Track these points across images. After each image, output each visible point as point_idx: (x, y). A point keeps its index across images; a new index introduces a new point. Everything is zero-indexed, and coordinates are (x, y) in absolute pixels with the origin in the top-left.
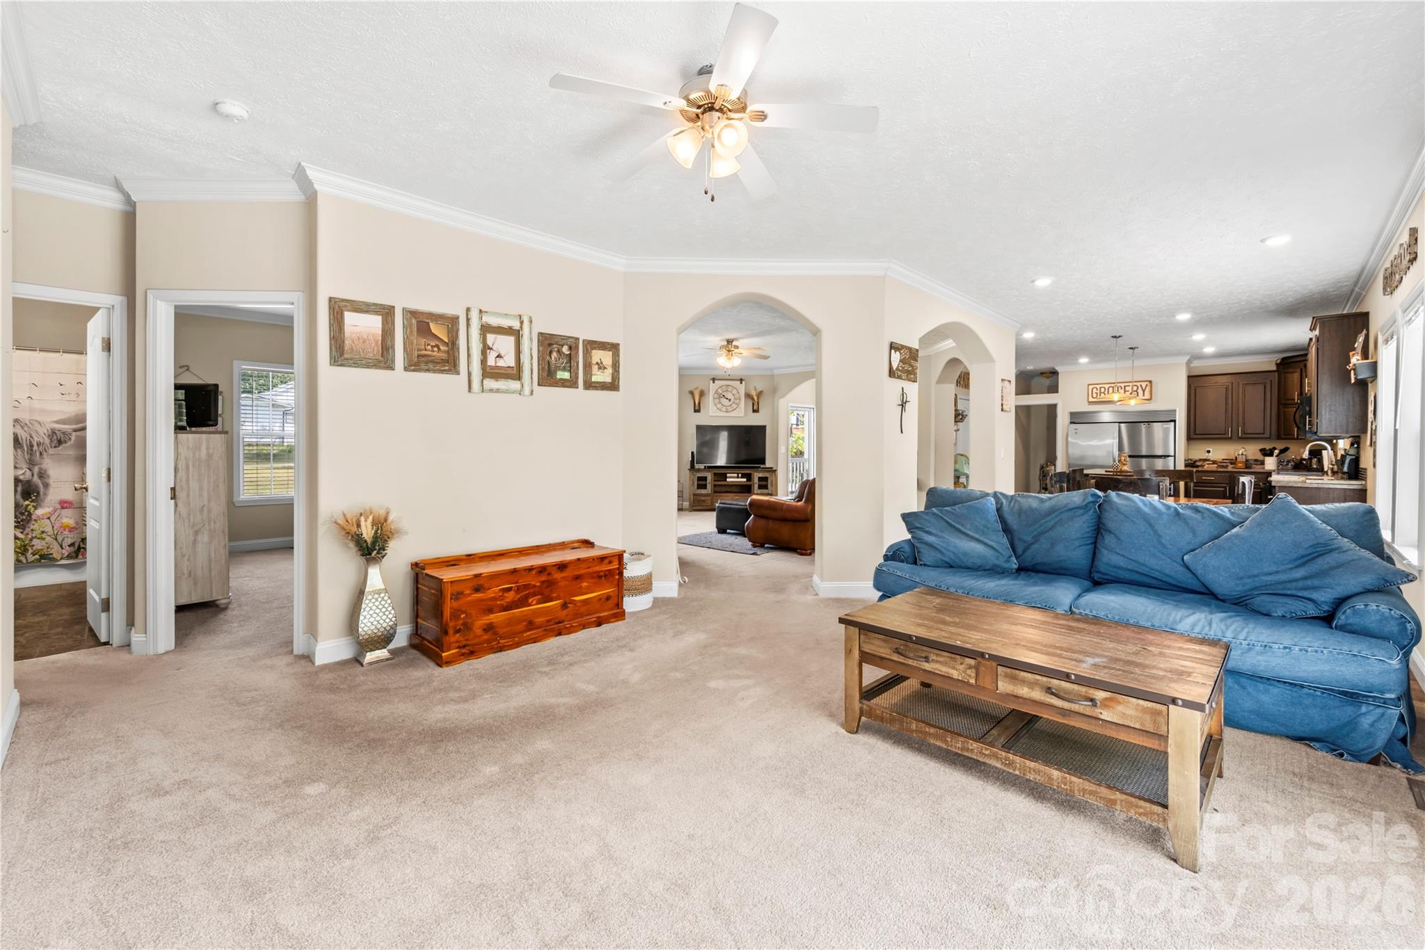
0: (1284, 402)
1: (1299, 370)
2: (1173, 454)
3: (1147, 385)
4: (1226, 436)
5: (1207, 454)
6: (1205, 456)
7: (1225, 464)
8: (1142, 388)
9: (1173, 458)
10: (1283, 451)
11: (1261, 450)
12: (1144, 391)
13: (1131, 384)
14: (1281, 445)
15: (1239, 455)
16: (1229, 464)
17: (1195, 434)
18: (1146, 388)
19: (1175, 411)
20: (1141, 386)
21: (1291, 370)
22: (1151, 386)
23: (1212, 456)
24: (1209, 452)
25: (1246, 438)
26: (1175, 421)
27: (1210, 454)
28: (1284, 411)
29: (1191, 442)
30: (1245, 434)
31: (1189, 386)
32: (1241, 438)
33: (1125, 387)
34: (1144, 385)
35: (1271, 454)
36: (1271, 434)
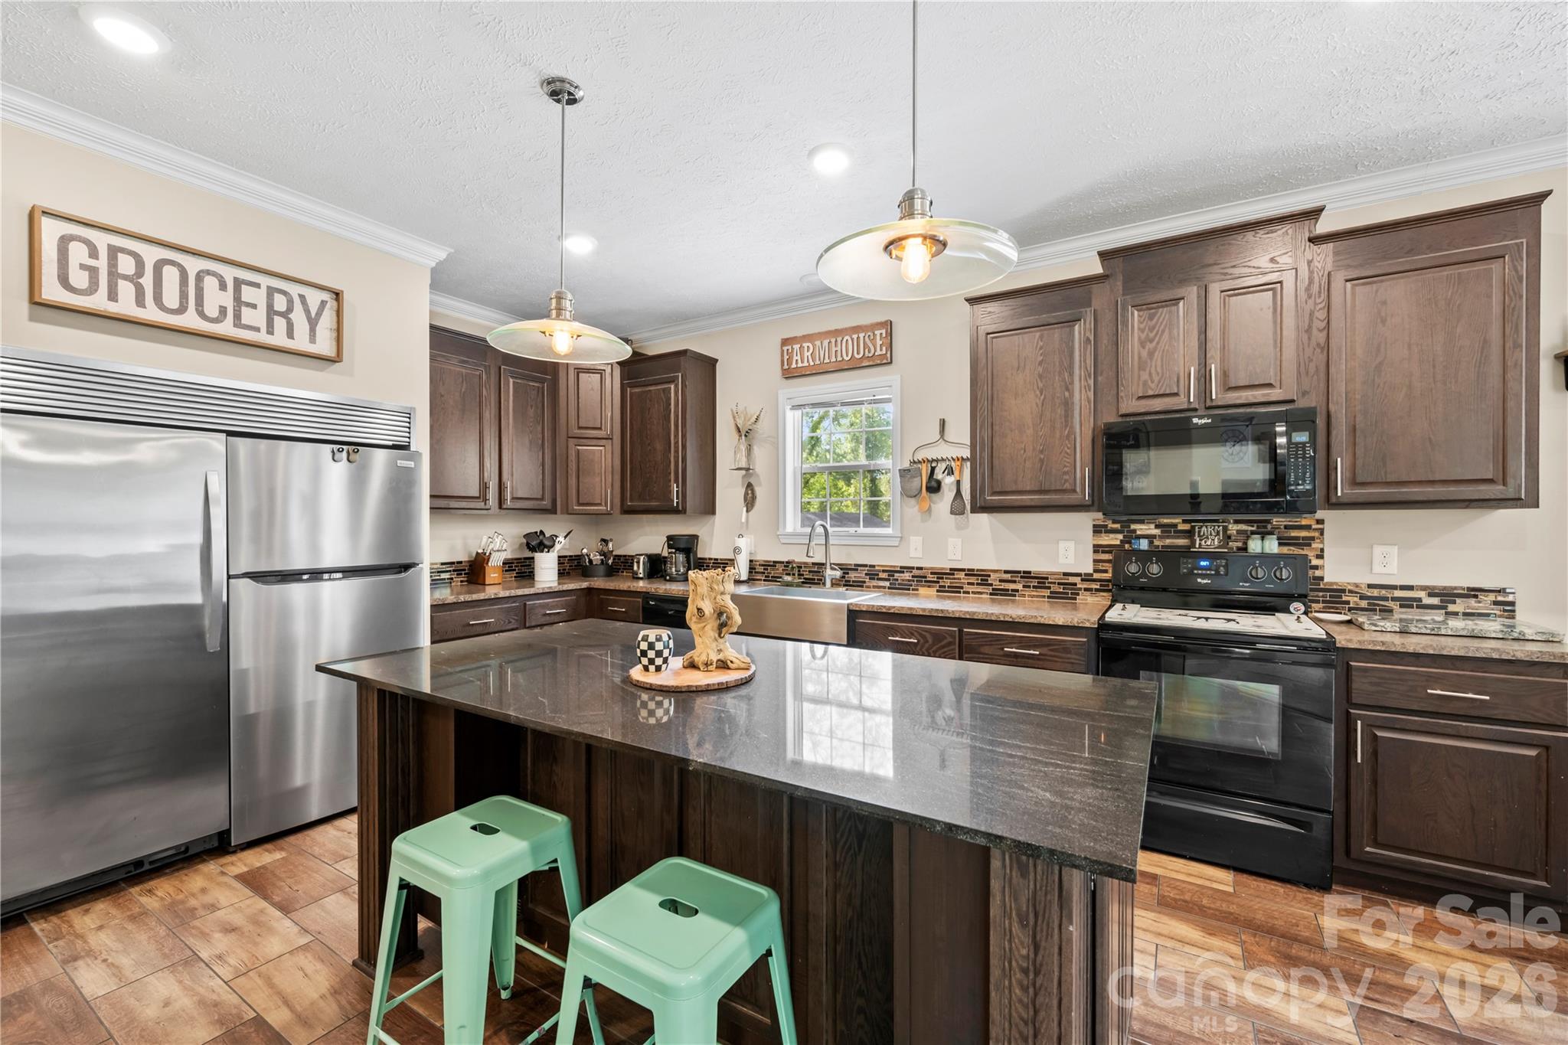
0: (576, 432)
3: (323, 303)
4: (481, 503)
8: (307, 311)
11: (528, 537)
12: (313, 323)
13: (265, 281)
18: (319, 313)
20: (302, 297)
22: (339, 313)
32: (504, 509)
33: (238, 283)
34: (315, 298)
36: (554, 501)
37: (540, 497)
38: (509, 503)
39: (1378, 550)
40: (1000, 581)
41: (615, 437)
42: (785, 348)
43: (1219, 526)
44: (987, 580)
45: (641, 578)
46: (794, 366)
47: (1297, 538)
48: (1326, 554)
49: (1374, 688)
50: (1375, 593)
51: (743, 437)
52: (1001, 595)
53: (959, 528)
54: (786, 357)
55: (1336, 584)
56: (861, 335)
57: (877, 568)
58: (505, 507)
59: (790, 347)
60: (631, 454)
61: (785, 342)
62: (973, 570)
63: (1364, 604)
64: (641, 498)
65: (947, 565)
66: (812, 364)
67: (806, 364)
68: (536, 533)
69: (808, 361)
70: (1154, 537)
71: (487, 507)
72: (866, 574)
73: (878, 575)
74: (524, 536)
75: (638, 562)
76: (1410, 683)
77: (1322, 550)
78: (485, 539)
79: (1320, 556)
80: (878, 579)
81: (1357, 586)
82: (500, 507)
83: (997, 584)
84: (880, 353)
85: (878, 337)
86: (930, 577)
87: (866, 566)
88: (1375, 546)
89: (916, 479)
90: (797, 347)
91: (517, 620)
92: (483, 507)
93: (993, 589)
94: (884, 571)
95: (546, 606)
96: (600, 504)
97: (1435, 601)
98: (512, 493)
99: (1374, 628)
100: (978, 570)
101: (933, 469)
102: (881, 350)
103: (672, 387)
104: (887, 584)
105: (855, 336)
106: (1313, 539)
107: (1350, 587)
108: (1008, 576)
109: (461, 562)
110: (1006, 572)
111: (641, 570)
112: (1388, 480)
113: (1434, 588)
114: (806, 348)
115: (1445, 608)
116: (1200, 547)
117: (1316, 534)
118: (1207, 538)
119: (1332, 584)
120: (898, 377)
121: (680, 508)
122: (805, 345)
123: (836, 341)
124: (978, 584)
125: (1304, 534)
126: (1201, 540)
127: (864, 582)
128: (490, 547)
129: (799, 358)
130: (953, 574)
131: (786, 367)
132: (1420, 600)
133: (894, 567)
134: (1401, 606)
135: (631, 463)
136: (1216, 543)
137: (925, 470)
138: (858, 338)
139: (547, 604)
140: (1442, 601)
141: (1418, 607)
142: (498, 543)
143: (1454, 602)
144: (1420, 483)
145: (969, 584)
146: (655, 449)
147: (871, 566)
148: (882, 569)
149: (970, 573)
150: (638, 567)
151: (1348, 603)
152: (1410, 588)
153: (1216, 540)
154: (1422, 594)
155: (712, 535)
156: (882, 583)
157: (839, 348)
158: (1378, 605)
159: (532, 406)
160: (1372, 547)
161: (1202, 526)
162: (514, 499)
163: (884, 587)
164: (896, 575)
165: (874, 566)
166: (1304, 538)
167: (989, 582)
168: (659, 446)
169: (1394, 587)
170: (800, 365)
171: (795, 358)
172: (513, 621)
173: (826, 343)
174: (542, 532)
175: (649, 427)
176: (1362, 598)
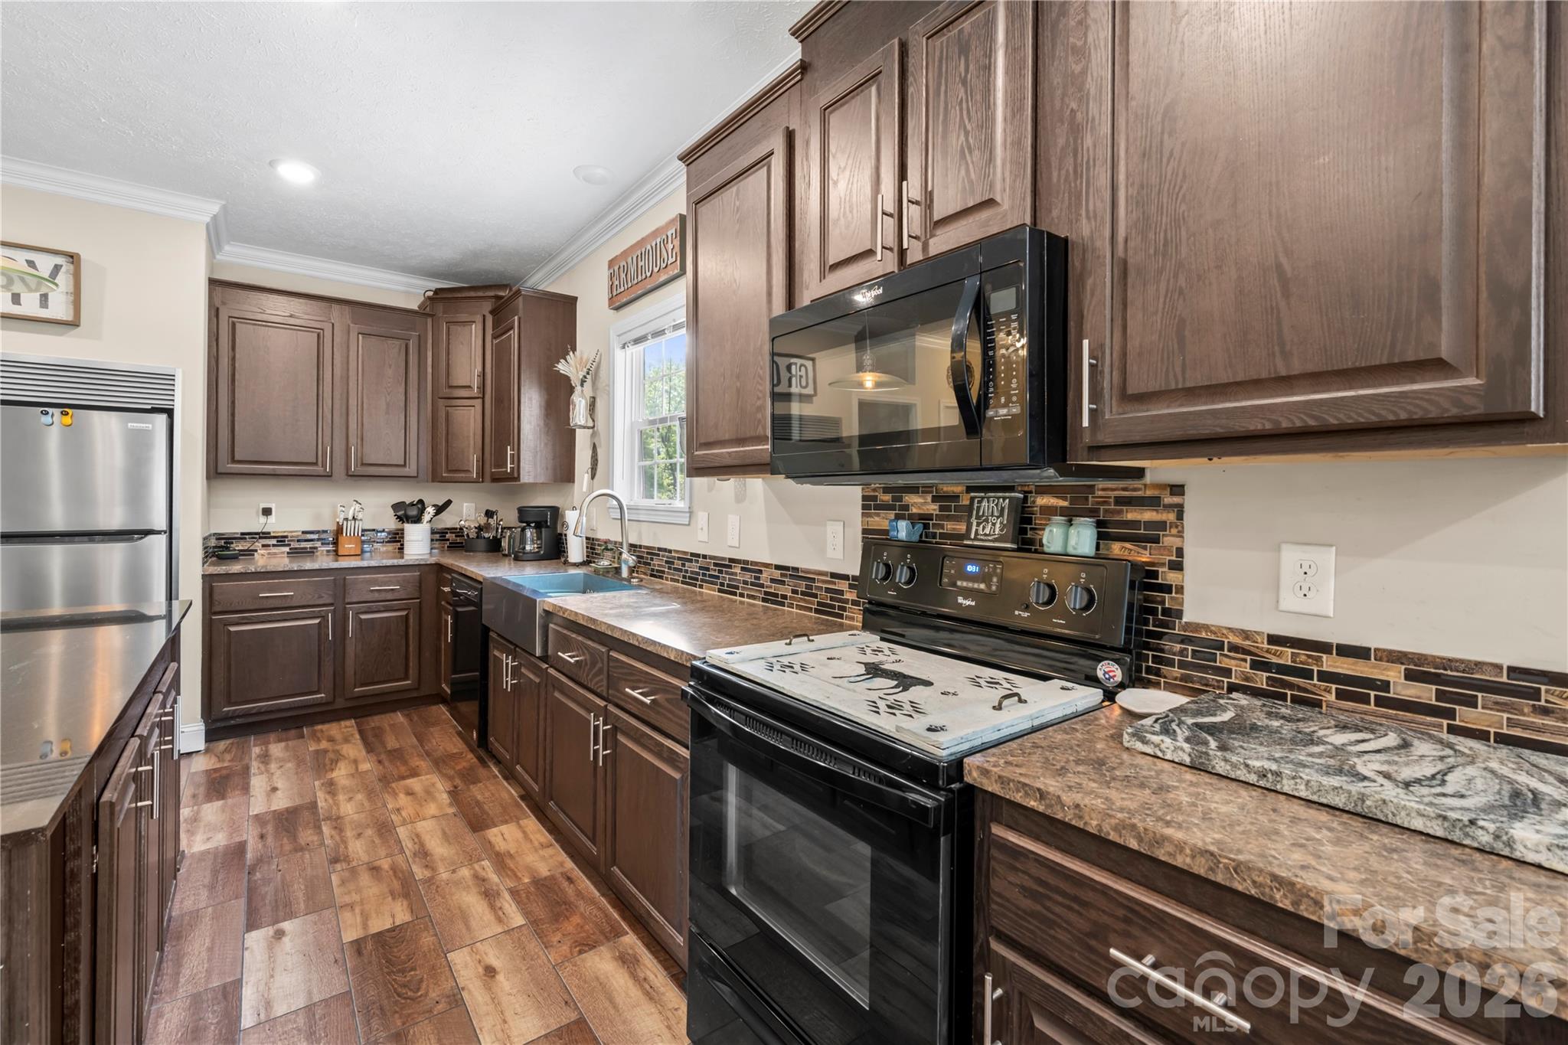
0: (446, 392)
1: (479, 318)
2: (161, 523)
3: (57, 268)
4: (319, 469)
5: (263, 519)
6: (258, 524)
7: (308, 545)
9: (162, 539)
10: (440, 510)
11: (396, 507)
14: (433, 497)
15: (346, 519)
16: (318, 544)
17: (234, 461)
18: (52, 278)
19: (171, 377)
20: (33, 265)
21: (463, 317)
22: (77, 277)
23: (274, 525)
24: (267, 512)
25: (364, 474)
26: (170, 413)
27: (272, 519)
28: (447, 413)
29: (218, 484)
30: (363, 464)
31: (214, 313)
32: (351, 476)
34: (46, 263)
35: (418, 520)
37: (401, 463)
39: (1291, 557)
40: (771, 581)
41: (486, 396)
42: (610, 272)
43: (1004, 499)
44: (760, 579)
46: (615, 293)
47: (1135, 524)
48: (1187, 562)
49: (1027, 903)
50: (1286, 656)
51: (579, 388)
53: (737, 499)
54: (610, 283)
55: (1206, 628)
56: (658, 241)
57: (675, 554)
58: (351, 474)
59: (612, 270)
61: (610, 264)
62: (748, 563)
63: (1261, 680)
64: (498, 463)
65: (727, 554)
66: (626, 287)
67: (622, 288)
69: (623, 285)
70: (929, 517)
72: (666, 562)
73: (674, 563)
76: (1093, 914)
77: (1180, 552)
79: (1177, 566)
81: (1246, 634)
82: (347, 474)
83: (768, 586)
84: (672, 261)
85: (670, 240)
86: (713, 571)
87: (665, 550)
88: (1284, 547)
90: (616, 268)
94: (678, 559)
95: (373, 582)
96: (468, 471)
97: (1426, 693)
98: (360, 459)
99: (1139, 746)
100: (752, 563)
102: (672, 256)
103: (512, 333)
104: (681, 577)
105: (654, 244)
106: (1162, 525)
107: (1234, 639)
108: (781, 574)
109: (325, 532)
112: (1189, 384)
113: (1421, 659)
114: (622, 268)
115: (1450, 714)
116: (976, 539)
117: (1171, 517)
118: (987, 521)
119: (1197, 627)
121: (516, 475)
122: (622, 265)
123: (641, 253)
124: (752, 583)
125: (1148, 515)
126: (978, 525)
127: (663, 572)
129: (618, 282)
130: (732, 567)
131: (610, 295)
132: (1385, 686)
133: (686, 553)
134: (1341, 695)
135: (494, 423)
136: (997, 531)
139: (377, 579)
140: (1440, 695)
141: (1379, 702)
143: (1472, 703)
144: (1256, 385)
145: (744, 582)
146: (504, 407)
148: (678, 555)
149: (745, 566)
151: (1227, 672)
152: (1360, 653)
153: (998, 525)
154: (1394, 675)
156: (676, 575)
157: (643, 263)
158: (1291, 686)
159: (390, 366)
160: (1279, 550)
161: (983, 498)
163: (678, 581)
165: (672, 552)
166: (1149, 525)
167: (762, 582)
168: (506, 403)
169: (1324, 647)
170: (619, 290)
171: (615, 283)
172: (326, 596)
173: (635, 258)
175: (502, 381)
176: (1259, 665)
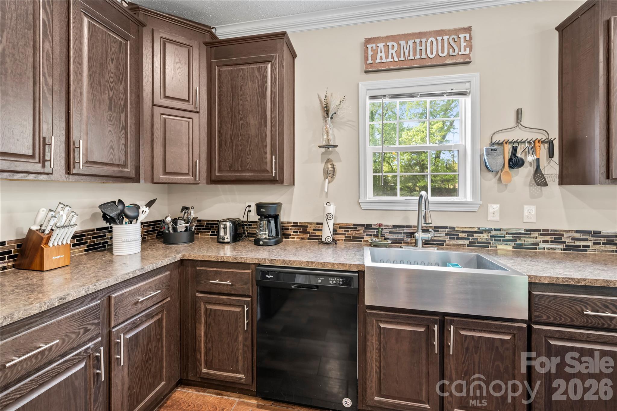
36: (138, 169)
37: (121, 163)
38: (81, 168)
40: (573, 239)
41: (201, 112)
42: (369, 46)
44: (561, 239)
45: (228, 243)
46: (378, 61)
51: (329, 118)
52: (574, 250)
53: (532, 196)
54: (370, 53)
56: (446, 38)
57: (456, 229)
58: (75, 171)
59: (374, 45)
60: (220, 127)
61: (368, 41)
62: (548, 230)
64: (231, 169)
65: (522, 227)
66: (396, 59)
67: (390, 60)
68: (114, 202)
69: (393, 57)
71: (47, 170)
72: (446, 235)
73: (458, 235)
74: (100, 207)
75: (225, 228)
78: (43, 213)
80: (458, 239)
82: (68, 171)
83: (569, 242)
84: (464, 53)
85: (462, 40)
86: (508, 237)
87: (446, 228)
89: (499, 157)
90: (381, 45)
91: (97, 325)
92: (41, 170)
93: (566, 246)
94: (463, 232)
95: (138, 292)
96: (187, 174)
98: (86, 155)
100: (552, 231)
101: (515, 150)
102: (465, 50)
103: (269, 66)
104: (467, 242)
105: (440, 38)
108: (578, 235)
110: (577, 232)
111: (228, 235)
114: (390, 47)
120: (477, 74)
121: (278, 179)
122: (390, 44)
123: (421, 42)
124: (552, 242)
128: (52, 223)
129: (383, 54)
130: (530, 234)
131: (370, 61)
133: (520, 229)
135: (220, 137)
137: (508, 149)
138: (443, 39)
142: (63, 216)
145: (545, 242)
146: (249, 124)
147: (450, 228)
148: (462, 230)
149: (545, 233)
150: (225, 233)
155: (290, 202)
156: (461, 242)
157: (423, 48)
159: (112, 60)
162: (88, 162)
163: (463, 245)
164: (475, 235)
165: (454, 228)
167: (563, 240)
168: (253, 121)
170: (384, 60)
171: (379, 54)
173: (410, 43)
174: (120, 201)
175: (241, 103)
